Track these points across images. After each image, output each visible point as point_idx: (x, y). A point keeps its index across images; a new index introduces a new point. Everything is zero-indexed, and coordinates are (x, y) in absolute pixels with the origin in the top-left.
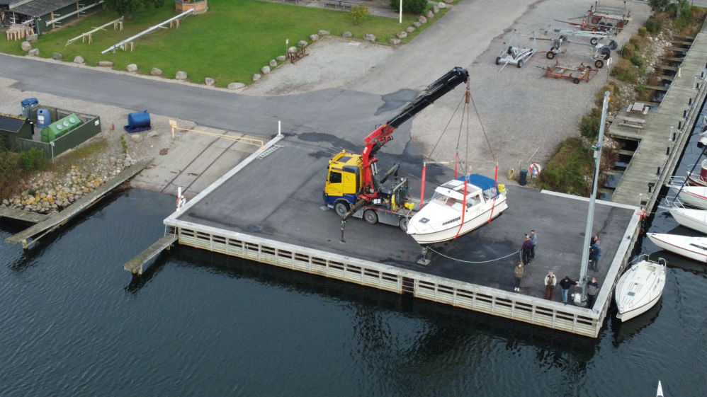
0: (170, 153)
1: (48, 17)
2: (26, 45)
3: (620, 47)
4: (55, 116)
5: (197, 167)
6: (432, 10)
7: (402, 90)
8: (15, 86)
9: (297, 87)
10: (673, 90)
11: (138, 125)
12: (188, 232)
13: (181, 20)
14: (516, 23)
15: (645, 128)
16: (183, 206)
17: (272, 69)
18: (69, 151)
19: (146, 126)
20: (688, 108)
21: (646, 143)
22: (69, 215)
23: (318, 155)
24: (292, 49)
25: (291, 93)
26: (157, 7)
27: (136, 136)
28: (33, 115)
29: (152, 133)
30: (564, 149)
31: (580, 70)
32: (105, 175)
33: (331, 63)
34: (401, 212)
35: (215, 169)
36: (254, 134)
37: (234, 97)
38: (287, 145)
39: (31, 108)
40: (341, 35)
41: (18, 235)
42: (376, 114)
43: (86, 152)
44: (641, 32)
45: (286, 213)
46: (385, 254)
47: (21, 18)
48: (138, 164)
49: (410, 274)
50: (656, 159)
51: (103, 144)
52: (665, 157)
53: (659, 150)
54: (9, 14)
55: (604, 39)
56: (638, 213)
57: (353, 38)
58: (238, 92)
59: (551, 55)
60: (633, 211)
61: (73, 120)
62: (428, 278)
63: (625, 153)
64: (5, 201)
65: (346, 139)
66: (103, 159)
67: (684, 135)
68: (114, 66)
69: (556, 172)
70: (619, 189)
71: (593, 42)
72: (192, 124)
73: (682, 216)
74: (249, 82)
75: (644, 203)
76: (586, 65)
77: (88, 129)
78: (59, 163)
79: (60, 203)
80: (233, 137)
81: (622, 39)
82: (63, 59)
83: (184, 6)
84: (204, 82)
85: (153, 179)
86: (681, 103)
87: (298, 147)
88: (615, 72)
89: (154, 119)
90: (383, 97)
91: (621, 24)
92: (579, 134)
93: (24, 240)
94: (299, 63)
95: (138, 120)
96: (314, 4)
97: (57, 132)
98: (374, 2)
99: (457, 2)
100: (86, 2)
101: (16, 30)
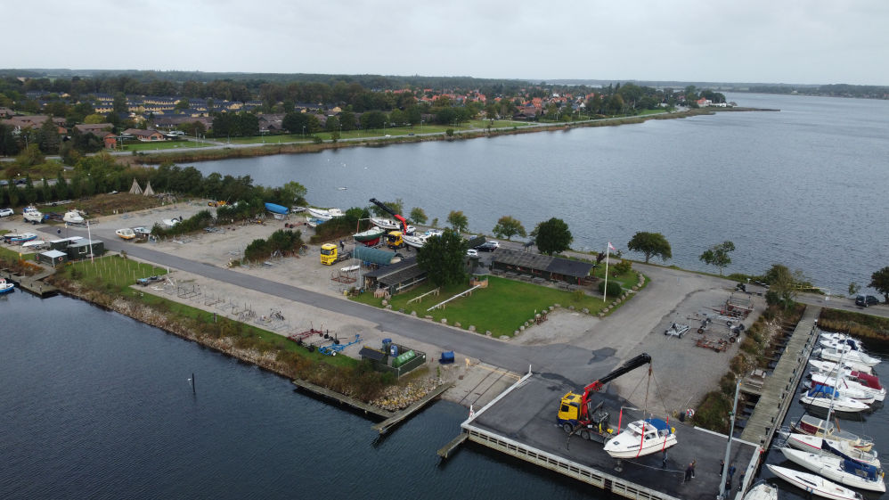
0: (465, 379)
1: (397, 286)
2: (385, 302)
3: (746, 329)
4: (401, 351)
5: (481, 390)
6: (624, 294)
7: (605, 349)
8: (377, 328)
9: (541, 341)
10: (783, 361)
11: (448, 360)
12: (475, 433)
13: (473, 291)
14: (677, 306)
15: (764, 388)
16: (473, 416)
17: (526, 327)
18: (408, 373)
19: (451, 360)
20: (793, 375)
21: (764, 398)
22: (406, 414)
23: (553, 389)
25: (537, 345)
26: (459, 283)
27: (445, 366)
28: (387, 349)
29: (455, 365)
30: (709, 399)
31: (720, 343)
32: (427, 389)
33: (561, 326)
34: (604, 435)
35: (490, 392)
36: (515, 371)
37: (503, 344)
38: (534, 380)
39: (387, 345)
40: (568, 308)
41: (379, 425)
42: (589, 364)
43: (417, 374)
44: (760, 320)
45: (533, 427)
46: (594, 461)
47: (382, 286)
48: (446, 384)
49: (610, 477)
50: (771, 411)
52: (777, 410)
53: (773, 404)
54: (376, 282)
55: (736, 322)
56: (759, 449)
57: (575, 310)
58: (505, 341)
59: (700, 331)
60: (756, 447)
61: (411, 354)
62: (621, 481)
63: (749, 403)
64: (371, 402)
65: (571, 379)
66: (426, 379)
67: (790, 394)
68: (434, 319)
69: (704, 415)
70: (746, 430)
71: (729, 324)
72: (478, 360)
73: (790, 454)
74: (512, 335)
75: (762, 442)
76: (723, 340)
77: (419, 360)
78: (402, 380)
79: (401, 406)
80: (501, 372)
81: (748, 322)
82: (405, 312)
83: (475, 283)
84: (485, 334)
85: (455, 394)
86: (788, 371)
87: (541, 382)
88: (743, 346)
89: (457, 356)
90: (594, 352)
91: (747, 313)
92: (720, 388)
93: (381, 428)
94: (542, 325)
95: (447, 356)
96: (551, 285)
97: (401, 362)
98: (588, 287)
99: (640, 289)
100: (419, 277)
101: (379, 292)
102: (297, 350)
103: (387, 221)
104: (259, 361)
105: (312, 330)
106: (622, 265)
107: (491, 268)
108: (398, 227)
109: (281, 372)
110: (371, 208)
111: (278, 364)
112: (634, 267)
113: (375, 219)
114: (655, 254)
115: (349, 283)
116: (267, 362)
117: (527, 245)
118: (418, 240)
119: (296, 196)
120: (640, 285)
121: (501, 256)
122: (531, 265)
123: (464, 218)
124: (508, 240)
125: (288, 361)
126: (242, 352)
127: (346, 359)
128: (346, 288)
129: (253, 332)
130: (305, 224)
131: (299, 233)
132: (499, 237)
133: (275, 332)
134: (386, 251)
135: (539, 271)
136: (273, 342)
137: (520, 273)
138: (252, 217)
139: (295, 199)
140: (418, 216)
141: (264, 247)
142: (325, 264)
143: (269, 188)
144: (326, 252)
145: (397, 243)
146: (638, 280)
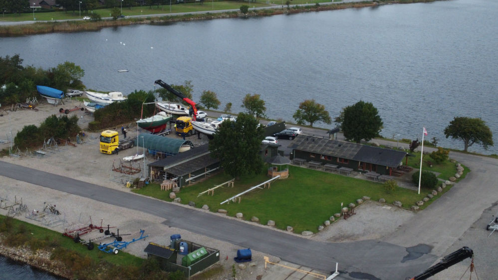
0: (264, 279)
1: (187, 177)
2: (173, 195)
4: (192, 248)
6: (441, 186)
7: (420, 245)
8: (165, 223)
9: (348, 237)
11: (243, 258)
13: (271, 182)
17: (331, 222)
18: (199, 272)
19: (248, 258)
24: (345, 209)
25: (344, 241)
26: (256, 173)
27: (242, 265)
28: (176, 246)
29: (252, 264)
33: (371, 220)
36: (319, 270)
37: (305, 241)
39: (176, 241)
40: (378, 201)
42: (403, 262)
43: (210, 274)
47: (170, 176)
51: (220, 269)
54: (163, 173)
57: (386, 203)
58: (308, 238)
61: (203, 251)
66: (220, 279)
68: (228, 214)
72: (278, 259)
74: (316, 231)
77: (211, 258)
80: (304, 271)
82: (195, 206)
83: (274, 173)
84: (286, 229)
89: (254, 254)
90: (407, 249)
94: (349, 219)
95: (244, 254)
96: (359, 176)
97: (192, 260)
98: (401, 178)
99: (458, 180)
100: (211, 167)
101: (166, 184)
102: (74, 248)
103: (175, 105)
104: (31, 260)
105: (91, 226)
106: (438, 153)
107: (291, 157)
108: (187, 112)
109: (57, 272)
110: (157, 91)
111: (53, 263)
112: (451, 156)
113: (161, 104)
114: (474, 141)
115: (133, 173)
116: (41, 261)
117: (332, 132)
118: (210, 126)
119: (72, 79)
120: (458, 176)
121: (303, 143)
122: (338, 153)
123: (262, 103)
124: (311, 126)
125: (64, 260)
126: (12, 250)
127: (129, 257)
128: (130, 179)
129: (25, 228)
130: (82, 109)
131: (75, 119)
132: (300, 124)
133: (49, 228)
134: (174, 138)
135: (346, 160)
136: (47, 239)
137: (324, 163)
138: (23, 101)
139: (71, 82)
140: (210, 101)
141: (37, 135)
142: (105, 153)
143: (40, 70)
144: (106, 140)
145: (186, 130)
146: (457, 170)
